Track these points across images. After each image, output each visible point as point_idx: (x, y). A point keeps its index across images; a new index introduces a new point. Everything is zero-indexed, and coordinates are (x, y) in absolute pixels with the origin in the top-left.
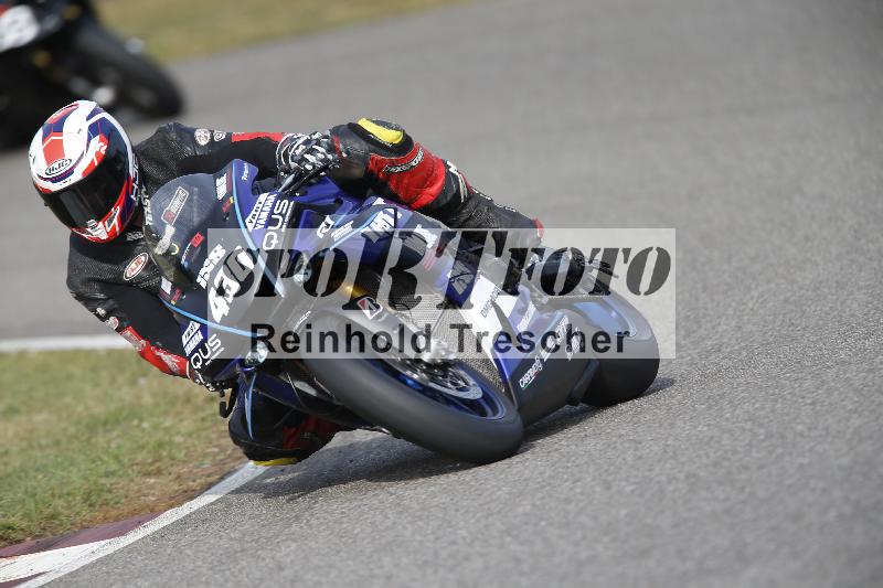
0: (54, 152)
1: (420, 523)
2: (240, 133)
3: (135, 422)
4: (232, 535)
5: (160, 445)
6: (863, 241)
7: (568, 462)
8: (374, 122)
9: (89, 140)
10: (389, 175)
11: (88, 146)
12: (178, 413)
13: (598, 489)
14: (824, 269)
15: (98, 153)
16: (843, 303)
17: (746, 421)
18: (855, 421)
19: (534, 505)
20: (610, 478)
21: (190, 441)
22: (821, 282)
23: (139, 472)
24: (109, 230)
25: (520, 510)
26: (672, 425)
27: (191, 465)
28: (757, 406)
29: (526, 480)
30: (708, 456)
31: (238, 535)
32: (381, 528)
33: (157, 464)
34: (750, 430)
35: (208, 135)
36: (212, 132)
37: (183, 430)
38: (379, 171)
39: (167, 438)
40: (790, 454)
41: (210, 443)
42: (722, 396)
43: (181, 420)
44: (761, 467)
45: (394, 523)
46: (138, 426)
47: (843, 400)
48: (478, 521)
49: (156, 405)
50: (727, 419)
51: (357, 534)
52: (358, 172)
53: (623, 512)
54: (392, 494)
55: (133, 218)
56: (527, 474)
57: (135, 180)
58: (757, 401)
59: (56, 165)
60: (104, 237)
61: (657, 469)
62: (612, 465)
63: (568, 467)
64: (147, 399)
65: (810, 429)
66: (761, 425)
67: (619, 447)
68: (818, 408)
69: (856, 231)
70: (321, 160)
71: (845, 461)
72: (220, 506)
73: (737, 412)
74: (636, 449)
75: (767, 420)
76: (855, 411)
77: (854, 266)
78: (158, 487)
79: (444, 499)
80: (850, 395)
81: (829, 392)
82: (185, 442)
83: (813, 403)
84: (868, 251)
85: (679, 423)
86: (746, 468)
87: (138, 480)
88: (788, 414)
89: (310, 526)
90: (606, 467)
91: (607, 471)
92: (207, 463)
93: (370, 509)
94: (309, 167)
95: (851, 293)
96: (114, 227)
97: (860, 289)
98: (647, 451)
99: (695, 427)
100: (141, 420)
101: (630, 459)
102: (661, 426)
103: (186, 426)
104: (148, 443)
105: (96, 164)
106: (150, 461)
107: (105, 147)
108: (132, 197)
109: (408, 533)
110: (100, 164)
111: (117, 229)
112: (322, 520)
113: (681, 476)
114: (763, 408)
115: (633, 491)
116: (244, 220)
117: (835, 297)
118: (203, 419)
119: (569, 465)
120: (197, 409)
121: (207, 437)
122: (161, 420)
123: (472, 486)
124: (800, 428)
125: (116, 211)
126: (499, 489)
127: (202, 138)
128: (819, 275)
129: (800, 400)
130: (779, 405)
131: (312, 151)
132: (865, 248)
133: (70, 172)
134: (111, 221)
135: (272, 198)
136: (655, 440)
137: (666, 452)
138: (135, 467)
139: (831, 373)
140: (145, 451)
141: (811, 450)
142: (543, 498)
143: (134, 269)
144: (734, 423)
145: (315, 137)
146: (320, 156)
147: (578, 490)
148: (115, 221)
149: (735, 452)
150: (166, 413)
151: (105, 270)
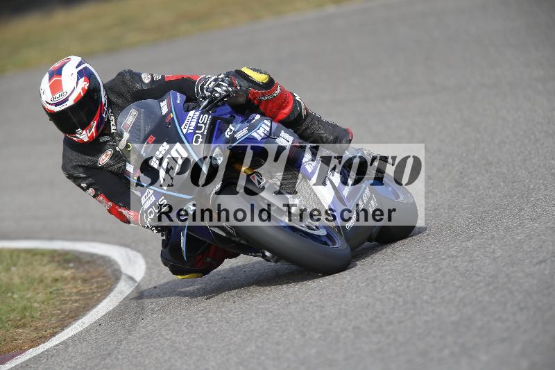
0: (56, 87)
1: (186, 358)
2: (170, 75)
3: (9, 294)
4: (70, 365)
5: (25, 308)
6: (466, 179)
7: (278, 319)
8: (251, 69)
9: (78, 80)
10: (260, 101)
11: (77, 83)
12: (36, 289)
13: (297, 336)
14: (440, 197)
15: (83, 89)
16: (453, 218)
17: (390, 293)
18: (461, 294)
19: (257, 347)
20: (305, 330)
21: (43, 306)
22: (438, 206)
23: (12, 326)
24: (89, 135)
25: (248, 350)
26: (344, 296)
27: (44, 321)
28: (398, 284)
29: (252, 331)
30: (366, 315)
31: (73, 365)
32: (162, 361)
33: (23, 321)
34: (394, 299)
35: (150, 77)
36: (152, 75)
37: (39, 299)
38: (255, 99)
39: (29, 304)
40: (419, 314)
41: (56, 307)
42: (375, 278)
43: (38, 293)
44: (400, 322)
45: (170, 358)
46: (11, 297)
47: (453, 280)
48: (222, 356)
49: (22, 284)
50: (379, 293)
51: (147, 365)
52: (242, 100)
53: (313, 351)
54: (168, 340)
55: (104, 128)
56: (252, 327)
57: (105, 104)
58: (398, 281)
59: (57, 96)
60: (86, 139)
61: (335, 324)
62: (307, 321)
63: (278, 323)
64: (17, 280)
65: (432, 298)
66: (400, 296)
67: (310, 309)
68: (437, 285)
69: (461, 173)
70: (225, 91)
71: (454, 318)
72: (61, 347)
73: (385, 288)
74: (321, 311)
75: (404, 293)
76: (460, 287)
77: (460, 195)
78: (24, 335)
79: (201, 343)
80: (457, 276)
81: (444, 275)
82: (40, 306)
83: (434, 282)
84: (469, 185)
85: (348, 295)
86: (391, 323)
87: (11, 330)
88: (418, 289)
89: (118, 359)
90: (302, 322)
91: (303, 325)
92: (54, 320)
93: (155, 349)
94: (217, 95)
95: (458, 212)
96: (93, 133)
97: (464, 209)
98: (328, 312)
99: (358, 297)
100: (13, 293)
101: (317, 317)
102: (337, 297)
103: (41, 297)
104: (17, 307)
105: (82, 95)
106: (18, 318)
107: (88, 85)
108: (104, 115)
109: (178, 364)
110: (85, 95)
111: (94, 135)
112: (124, 356)
113: (350, 328)
114: (402, 285)
115: (320, 338)
116: (180, 127)
117: (448, 215)
118: (51, 293)
119: (279, 321)
120: (47, 286)
121: (53, 304)
122: (25, 293)
123: (218, 335)
124: (425, 297)
125: (94, 124)
126: (236, 337)
127: (146, 79)
128: (437, 201)
129: (425, 280)
130: (412, 283)
131: (219, 86)
132: (467, 184)
133: (66, 100)
134: (91, 130)
135: (198, 113)
136: (334, 305)
137: (340, 313)
138: (10, 322)
139: (445, 263)
140: (16, 312)
141: (433, 311)
142: (263, 342)
143: (104, 159)
144: (383, 294)
145: (220, 77)
146: (224, 88)
147: (285, 337)
148: (93, 130)
149: (384, 313)
150: (28, 289)
151: (86, 160)
